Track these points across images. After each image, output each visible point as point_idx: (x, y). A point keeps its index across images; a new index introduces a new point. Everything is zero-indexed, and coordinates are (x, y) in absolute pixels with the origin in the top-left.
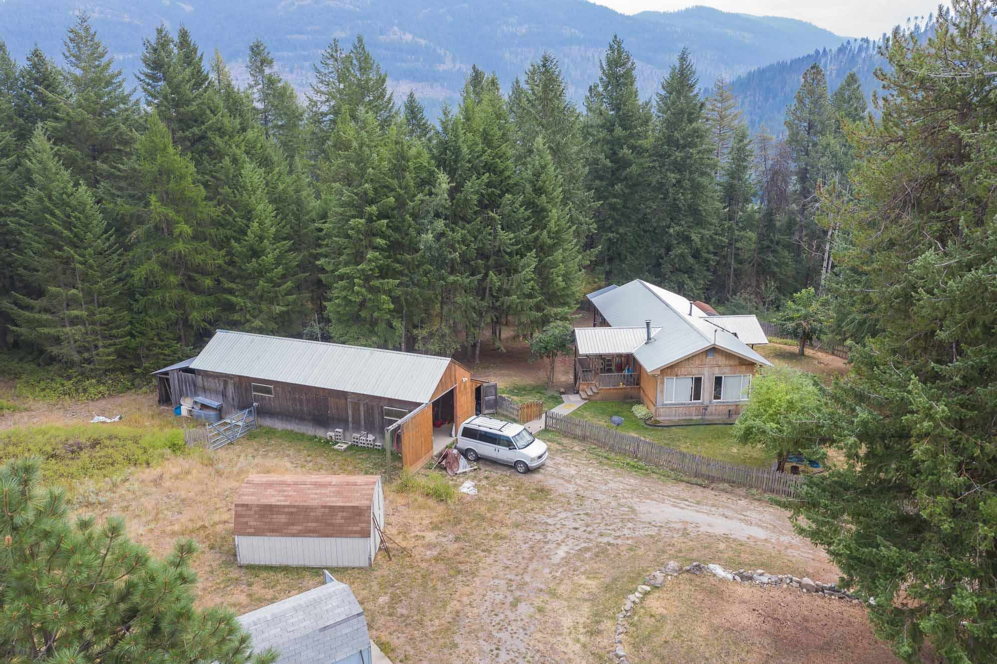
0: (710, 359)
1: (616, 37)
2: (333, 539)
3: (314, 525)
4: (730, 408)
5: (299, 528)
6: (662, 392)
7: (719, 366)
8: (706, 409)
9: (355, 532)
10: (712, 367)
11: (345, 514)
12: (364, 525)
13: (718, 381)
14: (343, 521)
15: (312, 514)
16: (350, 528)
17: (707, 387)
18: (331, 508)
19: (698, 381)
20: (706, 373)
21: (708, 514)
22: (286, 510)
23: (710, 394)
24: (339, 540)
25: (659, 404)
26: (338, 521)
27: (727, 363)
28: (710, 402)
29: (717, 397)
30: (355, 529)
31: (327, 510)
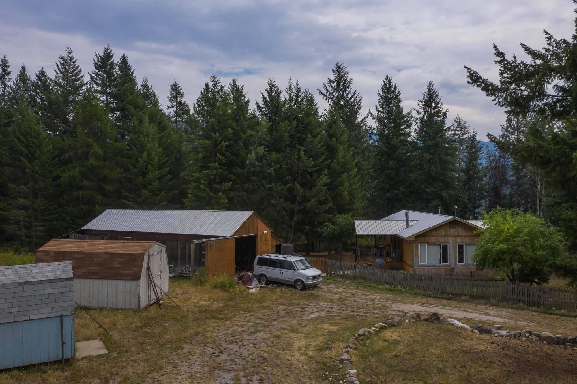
0: (452, 231)
1: (387, 77)
2: (109, 282)
3: (96, 268)
4: (472, 270)
5: (84, 270)
6: (417, 255)
7: (460, 236)
8: (452, 271)
9: (128, 275)
10: (455, 237)
11: (122, 260)
12: (136, 269)
13: (461, 248)
14: (120, 266)
15: (95, 259)
16: (124, 272)
17: (452, 253)
18: (112, 254)
19: (445, 249)
20: (451, 242)
21: (450, 310)
22: (76, 256)
23: (455, 258)
24: (115, 282)
25: (415, 265)
26: (115, 266)
27: (466, 234)
28: (456, 265)
29: (461, 260)
30: (128, 272)
31: (108, 256)
